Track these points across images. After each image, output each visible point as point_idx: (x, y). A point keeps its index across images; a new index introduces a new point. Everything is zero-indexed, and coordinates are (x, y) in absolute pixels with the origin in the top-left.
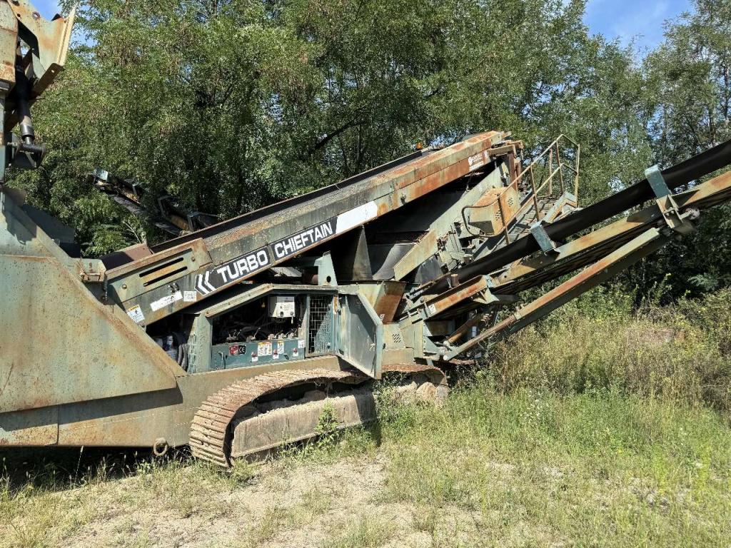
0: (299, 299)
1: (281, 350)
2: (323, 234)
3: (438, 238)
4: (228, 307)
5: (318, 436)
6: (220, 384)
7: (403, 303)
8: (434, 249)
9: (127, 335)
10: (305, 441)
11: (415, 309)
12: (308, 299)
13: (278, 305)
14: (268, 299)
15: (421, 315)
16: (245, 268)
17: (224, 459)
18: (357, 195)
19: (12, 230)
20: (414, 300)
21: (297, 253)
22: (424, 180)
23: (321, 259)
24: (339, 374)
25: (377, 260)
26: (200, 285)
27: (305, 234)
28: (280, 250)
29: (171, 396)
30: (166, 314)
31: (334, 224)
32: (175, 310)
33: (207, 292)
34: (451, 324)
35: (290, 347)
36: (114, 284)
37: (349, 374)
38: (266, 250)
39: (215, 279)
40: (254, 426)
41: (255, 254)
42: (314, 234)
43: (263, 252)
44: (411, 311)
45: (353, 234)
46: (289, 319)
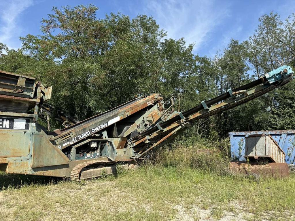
0: (98, 143)
1: (93, 156)
2: (105, 126)
3: (137, 125)
4: (80, 145)
5: (101, 176)
6: (78, 163)
7: (127, 143)
8: (136, 128)
9: (58, 152)
10: (98, 177)
11: (130, 145)
12: (100, 143)
13: (92, 144)
14: (90, 143)
15: (131, 146)
16: (84, 135)
17: (79, 179)
18: (114, 115)
19: (37, 130)
20: (130, 142)
21: (97, 131)
22: (134, 110)
23: (104, 132)
24: (107, 161)
25: (120, 131)
26: (74, 140)
27: (100, 126)
28: (93, 131)
29: (66, 166)
30: (66, 147)
31: (107, 123)
32: (68, 146)
33: (75, 142)
34: (140, 148)
35: (95, 155)
36: (55, 141)
37: (109, 161)
38: (90, 131)
39: (77, 139)
40: (86, 173)
41: (87, 132)
42: (102, 126)
43: (89, 131)
44: (129, 145)
45: (113, 125)
46: (95, 148)
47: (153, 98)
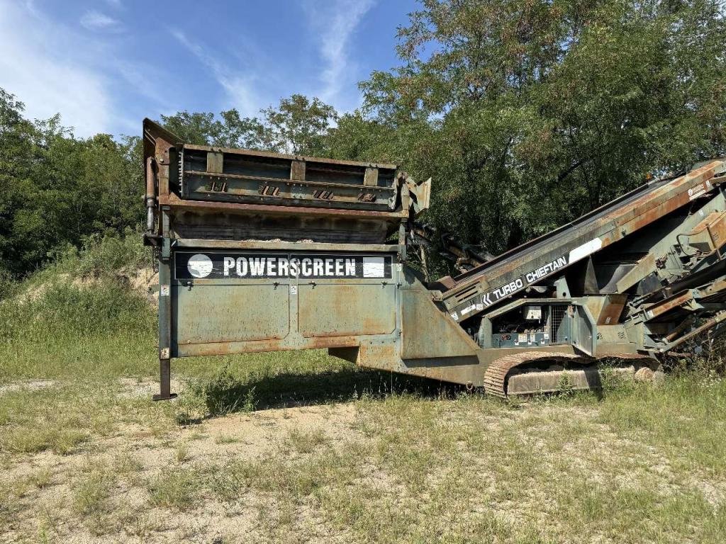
0: (544, 308)
1: (533, 339)
2: (560, 264)
3: (657, 258)
4: (500, 313)
5: (559, 392)
6: (498, 356)
7: (626, 309)
8: (654, 268)
9: (452, 327)
10: (550, 393)
11: (636, 314)
12: (550, 308)
13: (530, 311)
14: (524, 308)
15: (641, 318)
16: (509, 290)
17: (504, 394)
18: (585, 236)
19: (406, 279)
20: (636, 307)
21: (541, 279)
22: (643, 216)
23: (558, 281)
24: (573, 356)
25: (603, 278)
26: (484, 301)
27: (546, 266)
28: (530, 278)
29: (472, 360)
30: (469, 316)
31: (567, 257)
32: (473, 314)
33: (488, 305)
34: (670, 326)
35: (539, 337)
36: (445, 302)
37: (579, 356)
38: (521, 278)
39: (493, 297)
40: (519, 380)
41: (515, 281)
42: (553, 266)
43: (519, 280)
44: (634, 316)
45: (583, 262)
46: (538, 320)
47: (708, 176)
